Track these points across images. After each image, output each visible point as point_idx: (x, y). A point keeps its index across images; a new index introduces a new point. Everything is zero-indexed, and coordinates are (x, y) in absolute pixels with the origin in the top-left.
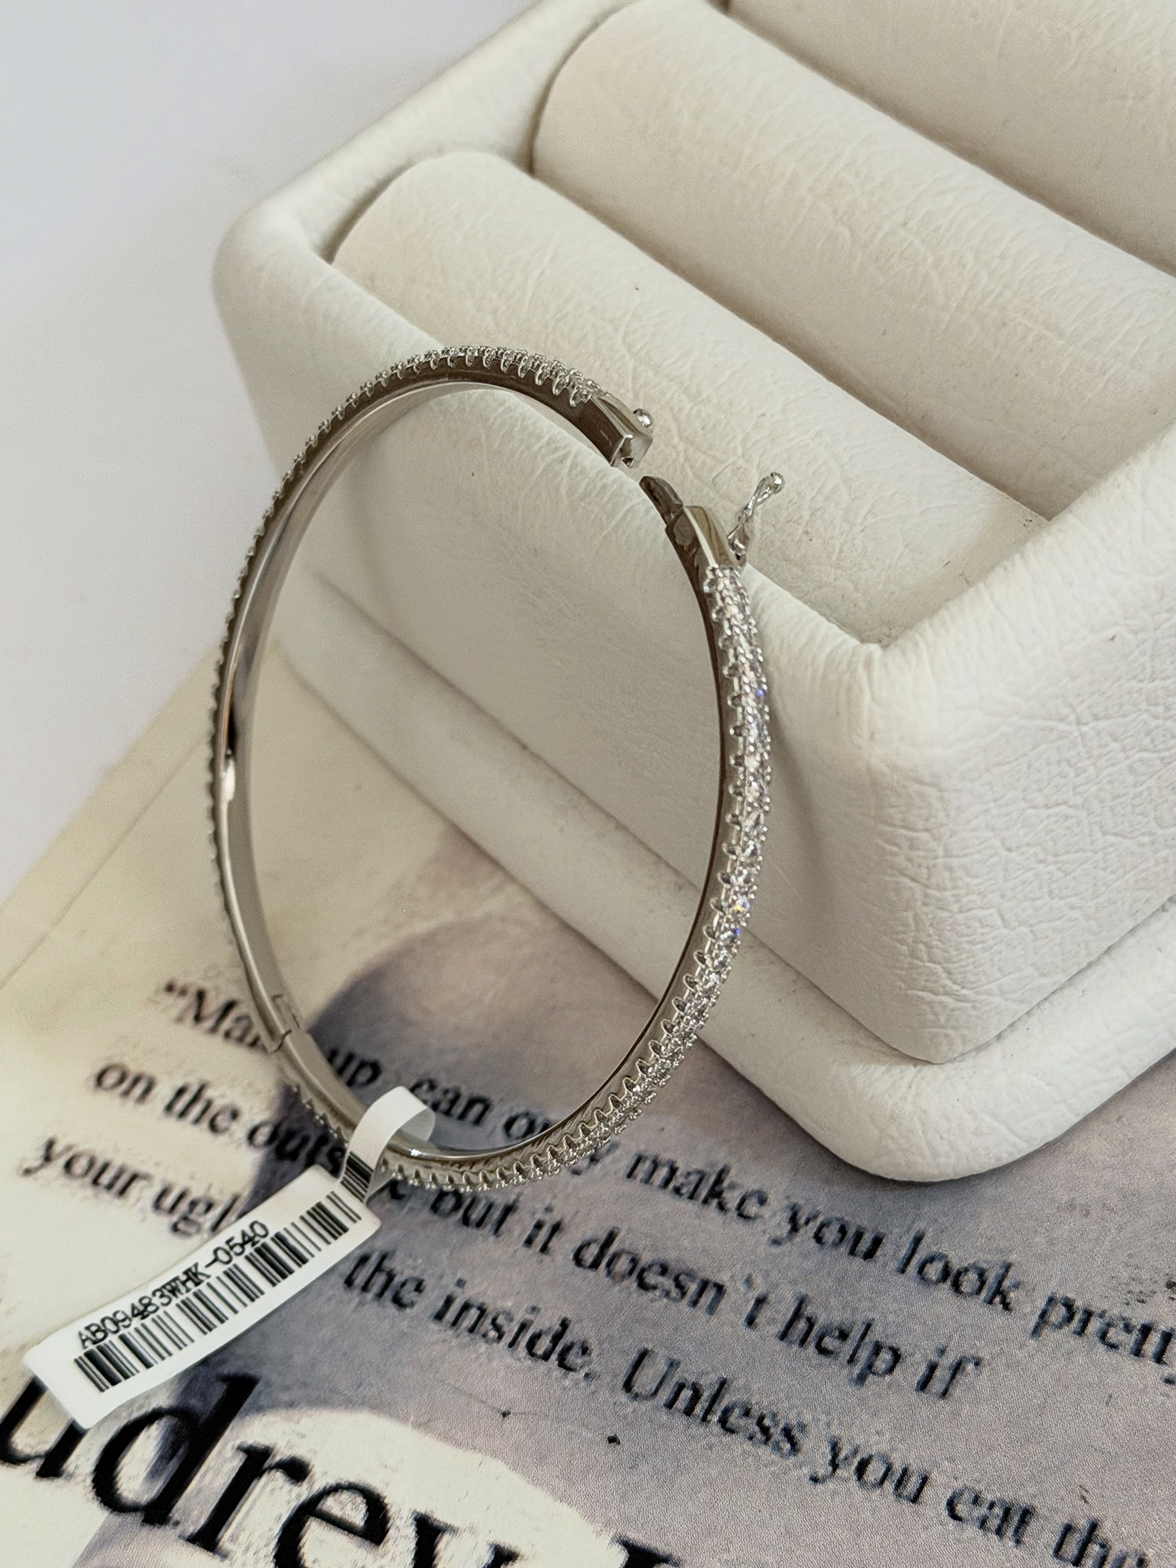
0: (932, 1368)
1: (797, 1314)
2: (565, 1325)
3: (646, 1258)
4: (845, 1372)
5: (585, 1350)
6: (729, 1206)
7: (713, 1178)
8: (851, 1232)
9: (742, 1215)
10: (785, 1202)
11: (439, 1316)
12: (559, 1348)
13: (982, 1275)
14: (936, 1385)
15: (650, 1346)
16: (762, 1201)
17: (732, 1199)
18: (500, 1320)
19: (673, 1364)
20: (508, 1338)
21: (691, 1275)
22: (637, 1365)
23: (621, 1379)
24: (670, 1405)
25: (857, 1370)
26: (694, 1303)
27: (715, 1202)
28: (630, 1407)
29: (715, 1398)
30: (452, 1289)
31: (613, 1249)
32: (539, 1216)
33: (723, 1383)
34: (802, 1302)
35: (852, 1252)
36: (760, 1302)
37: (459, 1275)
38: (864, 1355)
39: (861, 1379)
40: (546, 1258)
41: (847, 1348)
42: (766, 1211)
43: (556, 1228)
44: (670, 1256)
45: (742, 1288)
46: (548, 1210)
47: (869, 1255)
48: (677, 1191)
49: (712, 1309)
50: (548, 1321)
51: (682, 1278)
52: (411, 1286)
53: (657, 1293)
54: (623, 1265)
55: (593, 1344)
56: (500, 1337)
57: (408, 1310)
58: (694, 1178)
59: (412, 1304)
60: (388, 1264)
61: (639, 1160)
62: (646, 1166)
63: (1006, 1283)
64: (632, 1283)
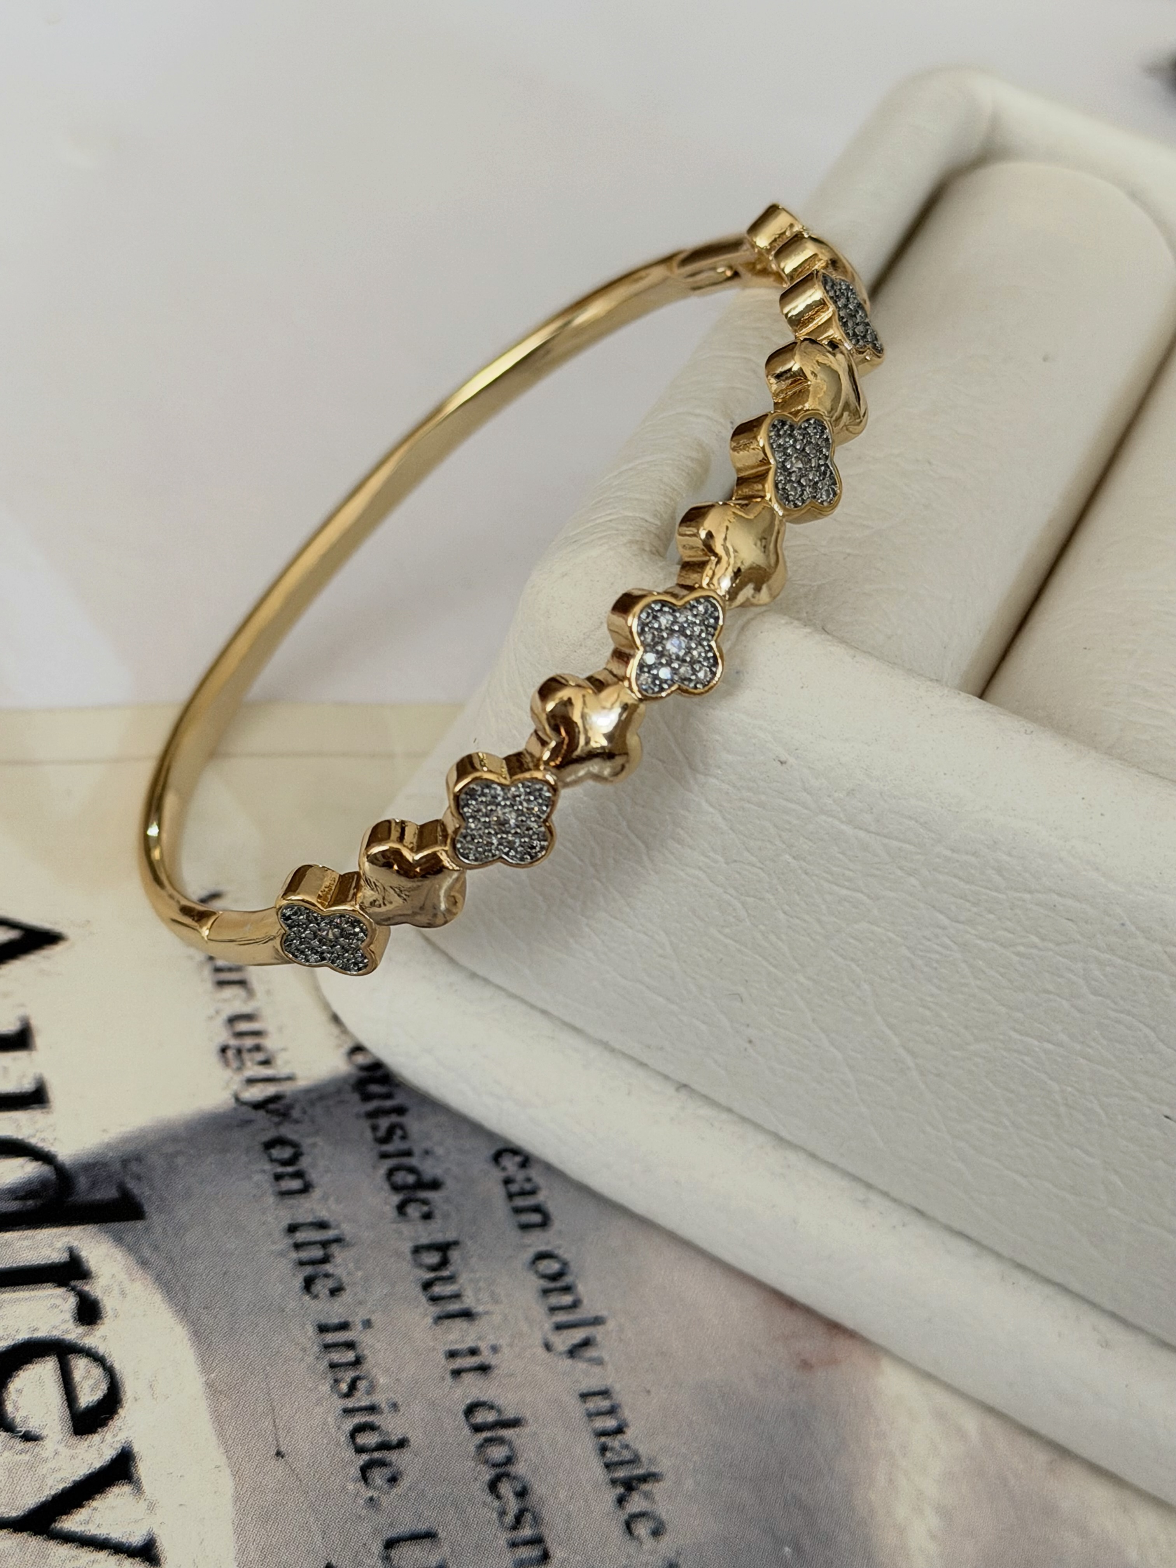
2: (402, 1444)
3: (520, 1469)
5: (393, 1480)
6: (628, 1506)
7: (641, 1471)
9: (628, 1525)
10: (672, 1554)
12: (376, 1455)
15: (442, 1534)
16: (656, 1533)
17: (636, 1503)
18: (362, 1385)
20: (350, 1403)
21: (537, 1521)
22: (416, 1537)
23: (391, 1534)
26: (514, 1545)
28: (373, 1561)
30: (357, 1320)
31: (506, 1433)
32: (483, 1346)
37: (373, 1318)
40: (449, 1380)
42: (649, 1543)
43: (484, 1369)
44: (539, 1489)
46: (495, 1349)
48: (604, 1449)
50: (394, 1427)
51: (528, 1516)
52: (330, 1283)
53: (496, 1503)
55: (404, 1483)
56: (346, 1396)
57: (307, 1298)
58: (627, 1455)
59: (316, 1297)
60: (334, 1249)
61: (605, 1393)
62: (602, 1403)
64: (487, 1475)
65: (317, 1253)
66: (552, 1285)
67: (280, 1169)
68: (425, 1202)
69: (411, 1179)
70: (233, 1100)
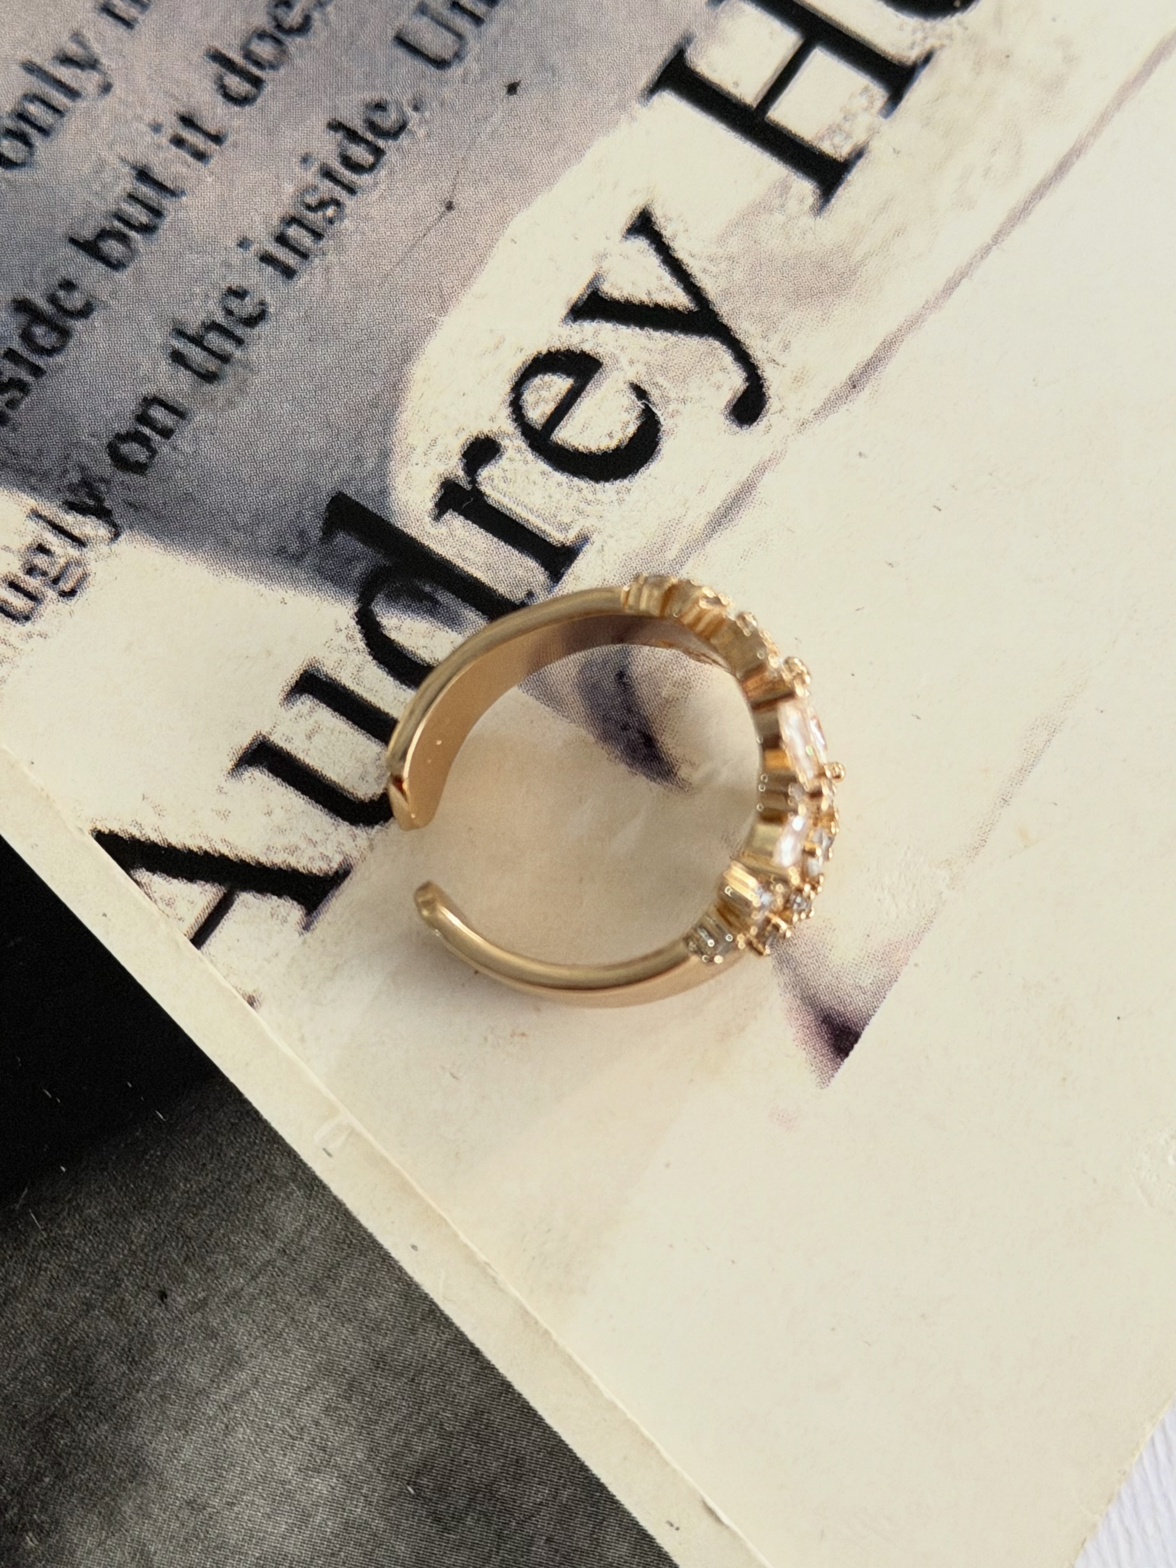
2: (336, 126)
3: (261, 20)
12: (370, 136)
18: (312, 200)
19: (422, 9)
20: (341, 194)
22: (414, 50)
23: (431, 70)
24: (478, 21)
28: (471, 63)
30: (251, 254)
31: (237, 57)
32: (163, 139)
43: (188, 121)
50: (327, 145)
53: (316, 15)
54: (264, 50)
55: (374, 96)
56: (337, 203)
57: (271, 310)
59: (262, 303)
60: (192, 329)
61: (108, 10)
64: (294, 44)
65: (214, 340)
66: (30, 130)
67: (157, 438)
68: (53, 300)
69: (39, 331)
70: (123, 537)
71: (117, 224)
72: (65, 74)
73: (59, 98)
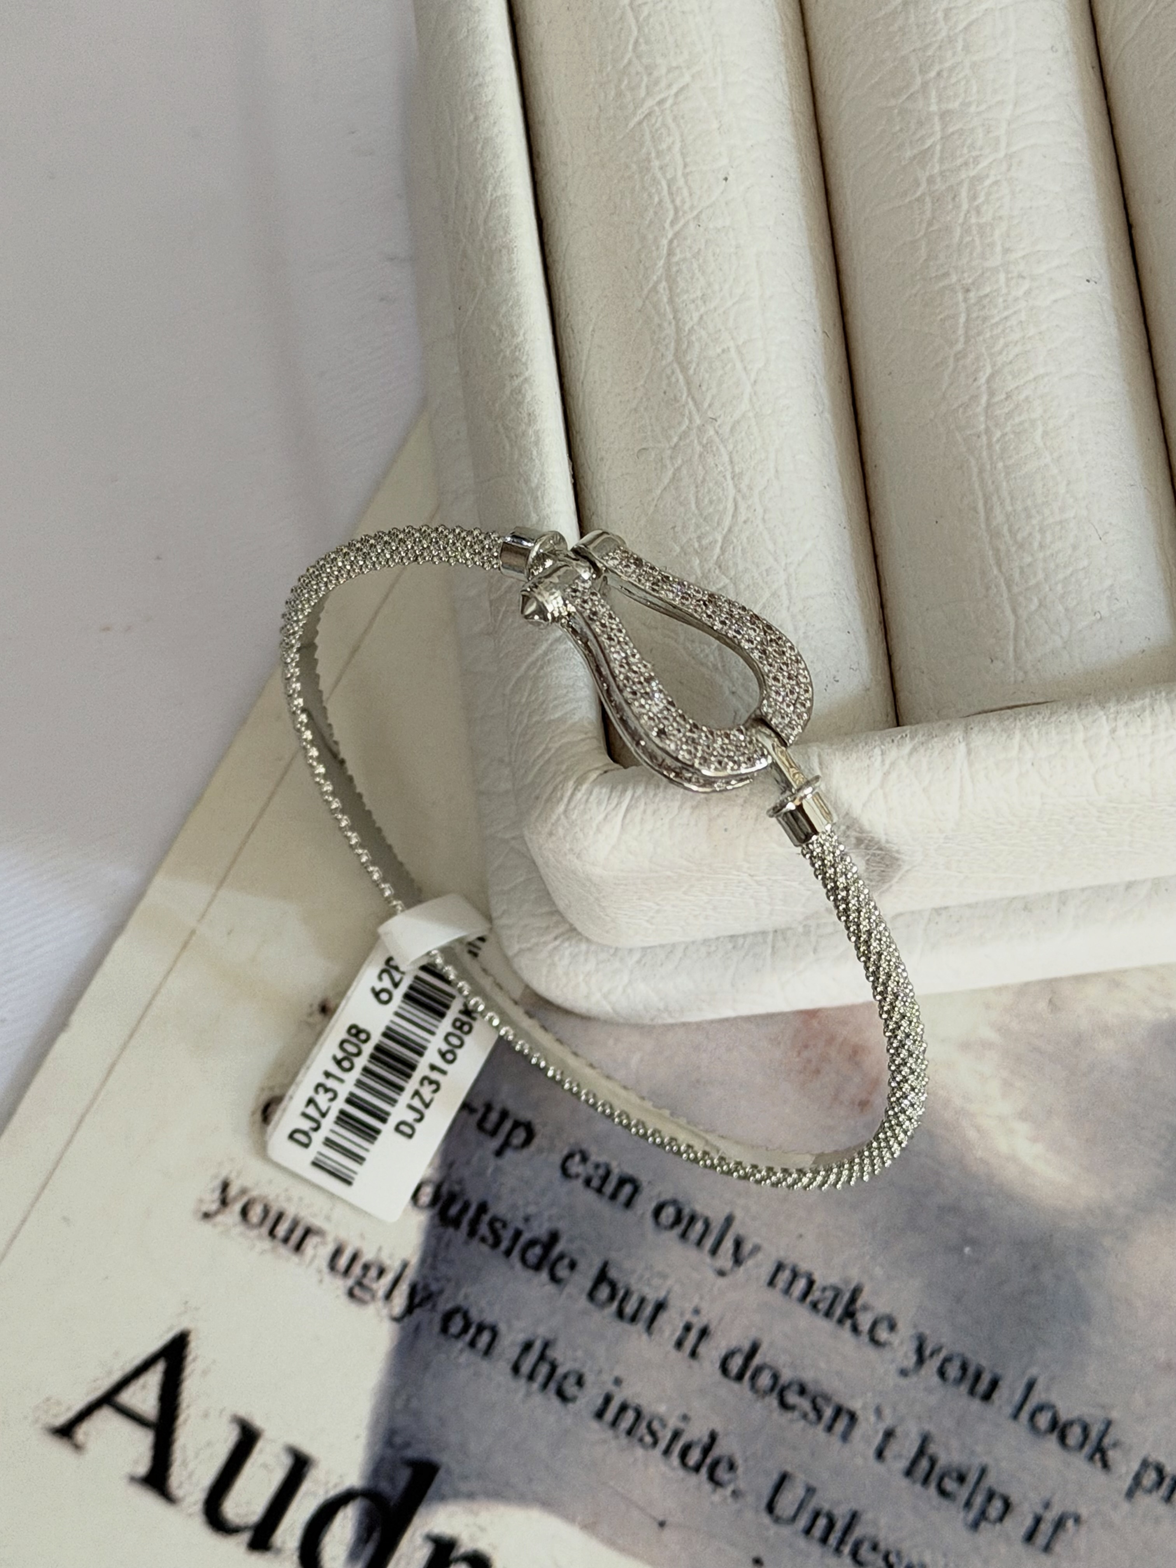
0: (1038, 1520)
1: (921, 1452)
2: (713, 1437)
3: (786, 1375)
4: (962, 1515)
5: (732, 1467)
6: (860, 1328)
7: (846, 1297)
8: (971, 1371)
9: (875, 1341)
10: (912, 1332)
11: (600, 1414)
12: (709, 1461)
13: (1086, 1429)
14: (1041, 1539)
15: (789, 1468)
16: (892, 1327)
17: (865, 1321)
18: (656, 1425)
19: (810, 1491)
20: (663, 1444)
21: (827, 1399)
22: (778, 1487)
23: (765, 1501)
24: (808, 1531)
25: (972, 1515)
26: (830, 1429)
27: (848, 1323)
28: (773, 1530)
29: (848, 1528)
30: (610, 1387)
31: (757, 1361)
32: (688, 1317)
33: (854, 1517)
34: (925, 1440)
35: (972, 1392)
36: (889, 1435)
37: (617, 1372)
38: (979, 1500)
39: (975, 1526)
40: (695, 1364)
41: (964, 1493)
42: (895, 1339)
43: (704, 1333)
44: (808, 1376)
45: (873, 1418)
46: (697, 1311)
47: (987, 1397)
48: (815, 1306)
49: (845, 1437)
50: (697, 1432)
51: (819, 1401)
52: (572, 1380)
53: (796, 1414)
54: (765, 1380)
55: (739, 1462)
56: (655, 1443)
57: (570, 1405)
58: (830, 1294)
59: (573, 1399)
60: (551, 1353)
61: (780, 1267)
62: (784, 1276)
63: (1107, 1441)
64: (773, 1401)
65: (544, 1370)
66: (683, 1226)
67: (468, 1337)
68: (561, 1257)
69: (537, 1250)
70: (394, 1324)
71: (621, 1293)
72: (728, 1245)
73: (709, 1242)
